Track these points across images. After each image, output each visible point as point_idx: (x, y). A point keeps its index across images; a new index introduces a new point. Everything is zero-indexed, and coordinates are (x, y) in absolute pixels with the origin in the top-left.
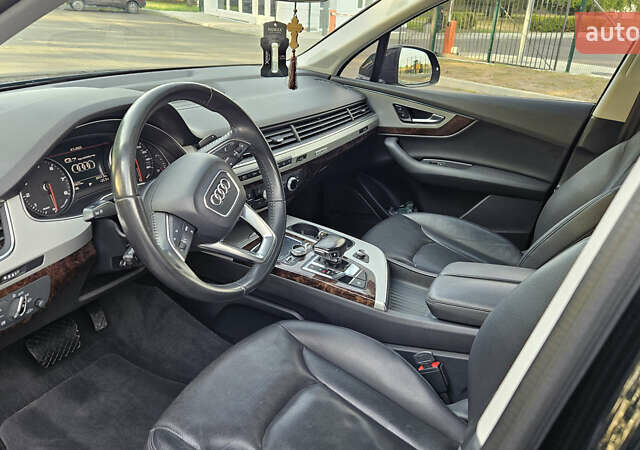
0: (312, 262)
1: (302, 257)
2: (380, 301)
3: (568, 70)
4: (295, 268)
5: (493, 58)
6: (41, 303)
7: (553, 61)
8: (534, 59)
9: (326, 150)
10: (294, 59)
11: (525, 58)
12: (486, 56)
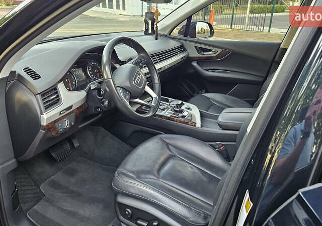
0: (169, 111)
1: (164, 110)
2: (198, 125)
3: (269, 31)
4: (162, 113)
5: (233, 28)
6: (72, 124)
7: (262, 27)
8: (253, 27)
9: (169, 66)
10: (157, 27)
11: (248, 26)
12: (230, 26)
